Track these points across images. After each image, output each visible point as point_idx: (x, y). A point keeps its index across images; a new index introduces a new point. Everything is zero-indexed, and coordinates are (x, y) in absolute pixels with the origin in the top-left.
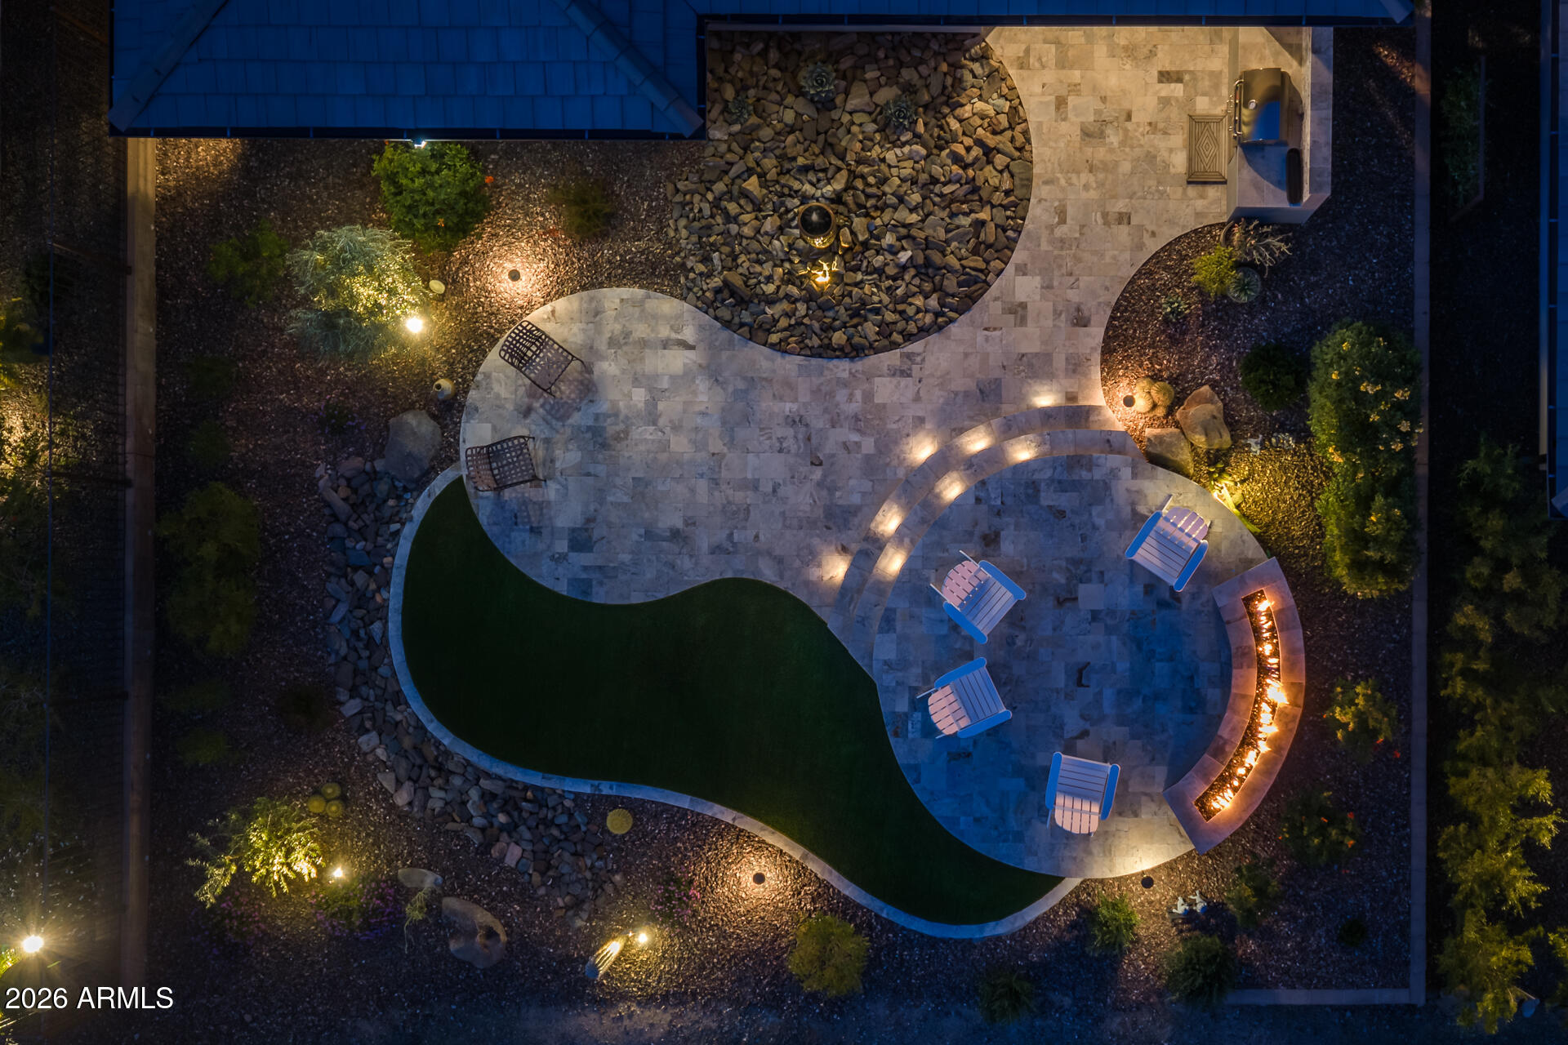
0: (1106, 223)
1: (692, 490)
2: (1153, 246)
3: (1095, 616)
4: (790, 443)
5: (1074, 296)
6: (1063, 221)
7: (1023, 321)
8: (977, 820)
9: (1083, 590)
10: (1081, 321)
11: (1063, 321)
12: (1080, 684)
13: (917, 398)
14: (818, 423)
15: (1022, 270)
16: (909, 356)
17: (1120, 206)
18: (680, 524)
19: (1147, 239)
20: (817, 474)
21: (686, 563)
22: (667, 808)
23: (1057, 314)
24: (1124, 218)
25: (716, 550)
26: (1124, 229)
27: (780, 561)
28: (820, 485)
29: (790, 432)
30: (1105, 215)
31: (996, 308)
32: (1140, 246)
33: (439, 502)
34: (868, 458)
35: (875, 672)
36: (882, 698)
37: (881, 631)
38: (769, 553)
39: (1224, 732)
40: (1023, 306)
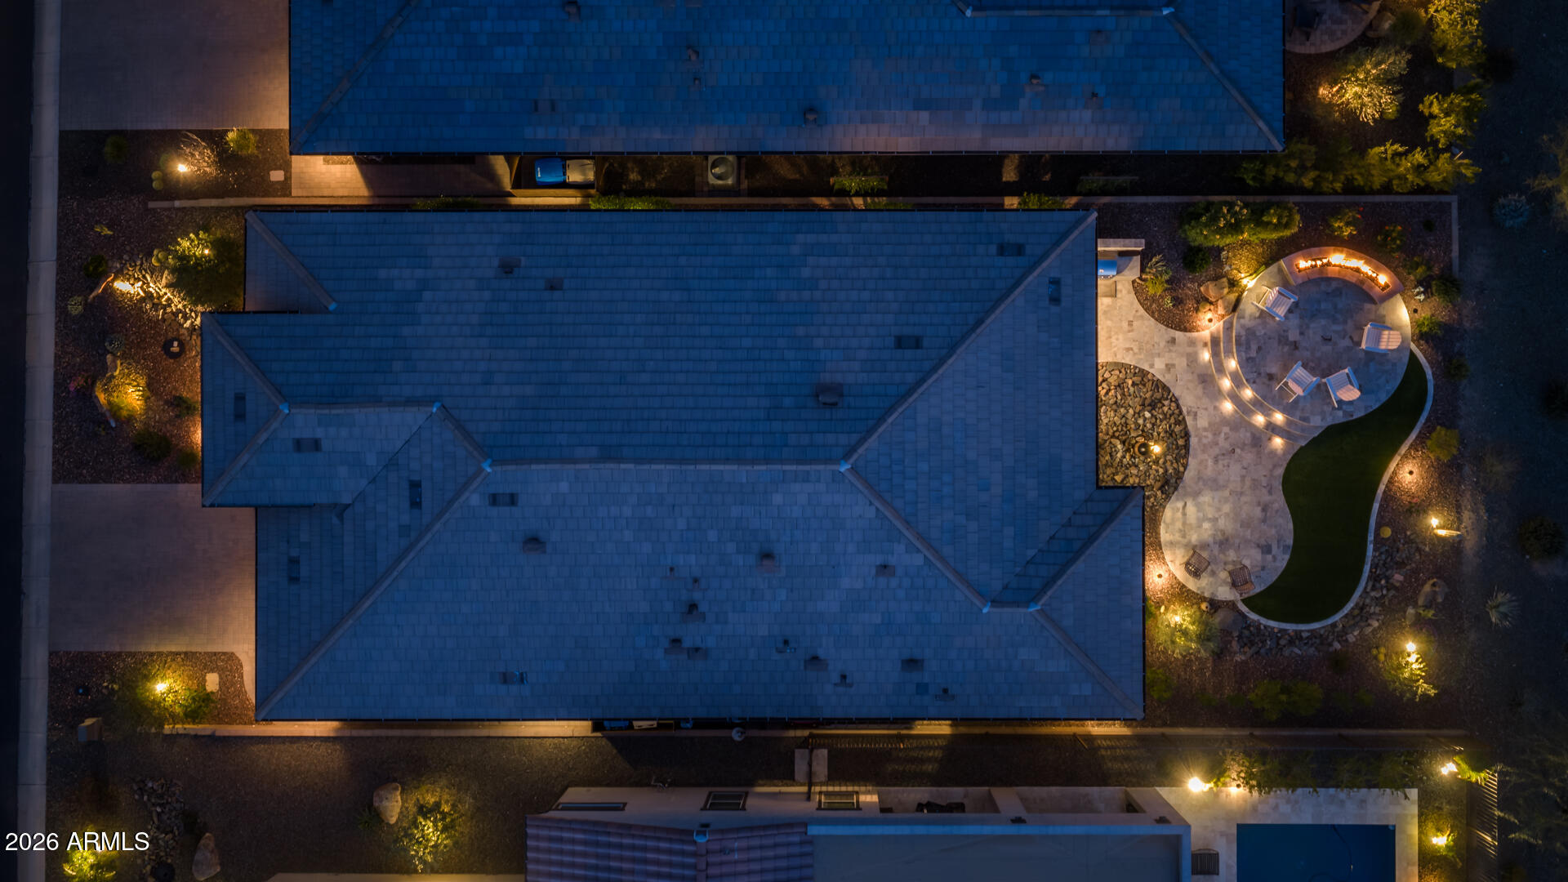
0: (1132, 331)
1: (1246, 503)
2: (1142, 311)
3: (1302, 334)
4: (1226, 462)
5: (1163, 344)
6: (1132, 349)
7: (1173, 365)
8: (1387, 382)
9: (1291, 338)
10: (1173, 341)
11: (1174, 348)
12: (1330, 340)
13: (1206, 409)
14: (1216, 451)
15: (1152, 366)
16: (1188, 413)
17: (1125, 325)
18: (1260, 508)
19: (1139, 314)
20: (1238, 451)
21: (1276, 506)
22: (1379, 513)
23: (1170, 351)
24: (1130, 323)
25: (1270, 493)
26: (1135, 323)
27: (1275, 466)
28: (1242, 449)
29: (1220, 462)
30: (1129, 331)
31: (1168, 376)
32: (1142, 316)
33: (1252, 609)
34: (1231, 430)
35: (1325, 424)
36: (1337, 422)
37: (1309, 422)
38: (1271, 471)
39: (1354, 280)
40: (1167, 365)
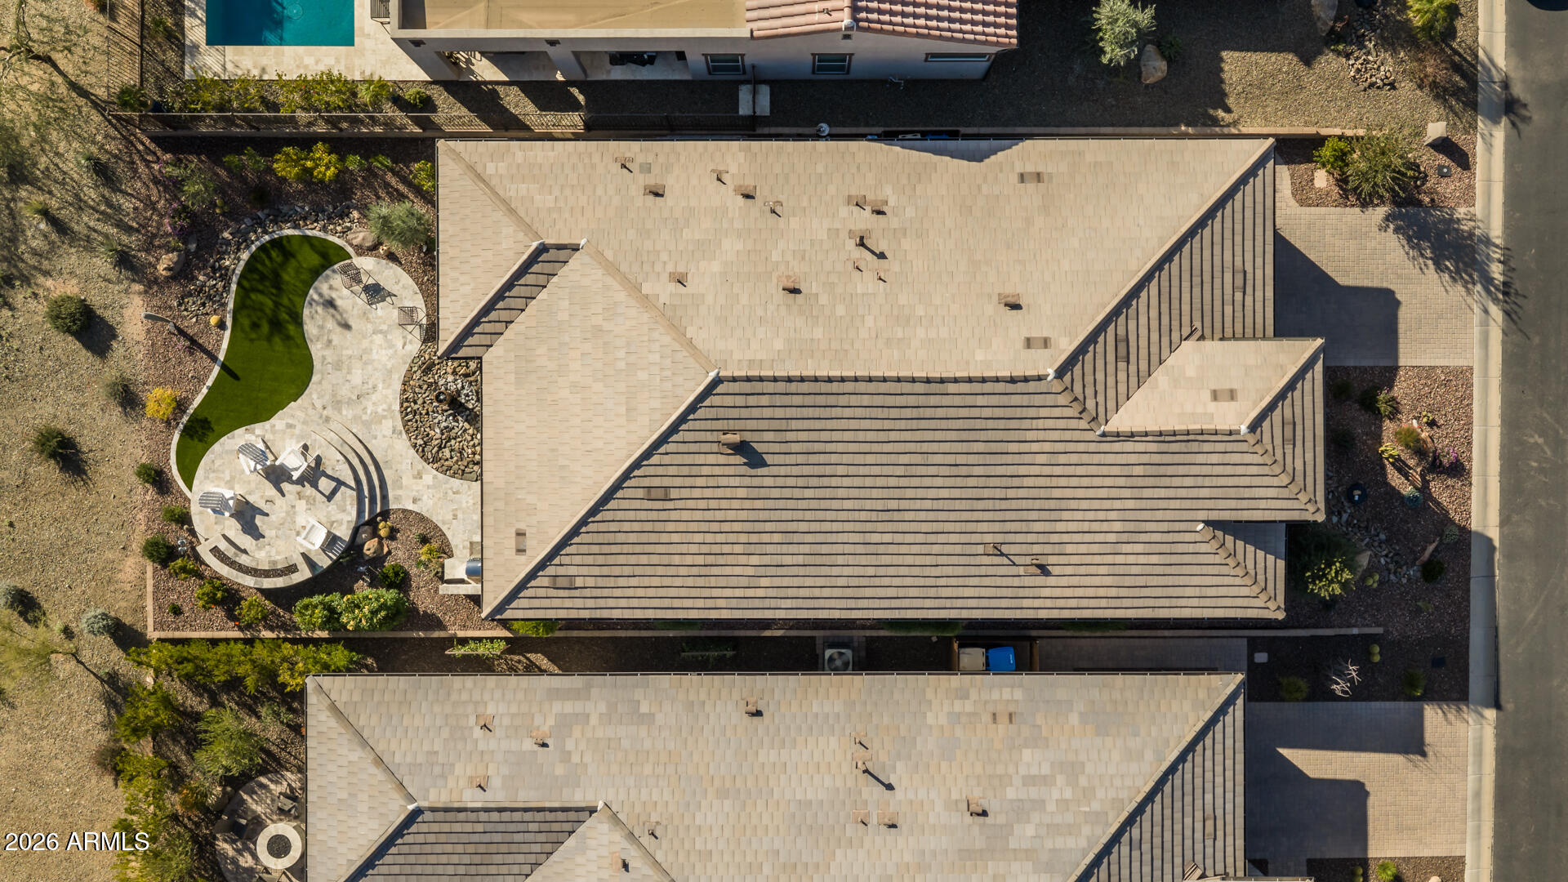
0: (453, 510)
1: (347, 348)
2: (444, 529)
3: (293, 507)
4: (366, 386)
5: (425, 498)
6: (454, 493)
7: (415, 477)
8: (213, 461)
9: (303, 502)
10: (415, 501)
11: (414, 493)
12: (267, 501)
13: (384, 436)
14: (374, 397)
15: (435, 477)
16: (401, 433)
17: (460, 516)
18: (334, 343)
19: (447, 526)
20: (355, 398)
21: (319, 346)
22: (222, 340)
23: (418, 491)
24: (455, 517)
25: (324, 358)
26: (451, 517)
27: (320, 383)
28: (350, 398)
29: (370, 386)
30: (456, 509)
31: (420, 467)
32: (444, 523)
33: (341, 249)
34: (361, 417)
35: (272, 421)
36: (261, 424)
37: (287, 424)
38: (322, 378)
40: (421, 478)
